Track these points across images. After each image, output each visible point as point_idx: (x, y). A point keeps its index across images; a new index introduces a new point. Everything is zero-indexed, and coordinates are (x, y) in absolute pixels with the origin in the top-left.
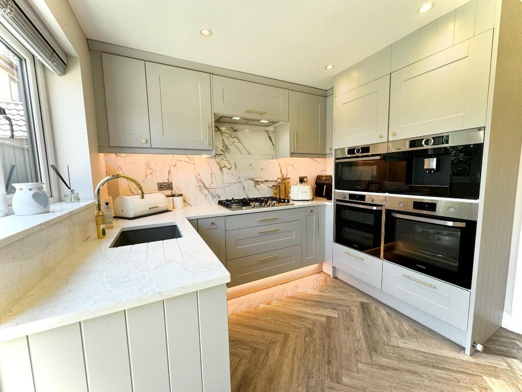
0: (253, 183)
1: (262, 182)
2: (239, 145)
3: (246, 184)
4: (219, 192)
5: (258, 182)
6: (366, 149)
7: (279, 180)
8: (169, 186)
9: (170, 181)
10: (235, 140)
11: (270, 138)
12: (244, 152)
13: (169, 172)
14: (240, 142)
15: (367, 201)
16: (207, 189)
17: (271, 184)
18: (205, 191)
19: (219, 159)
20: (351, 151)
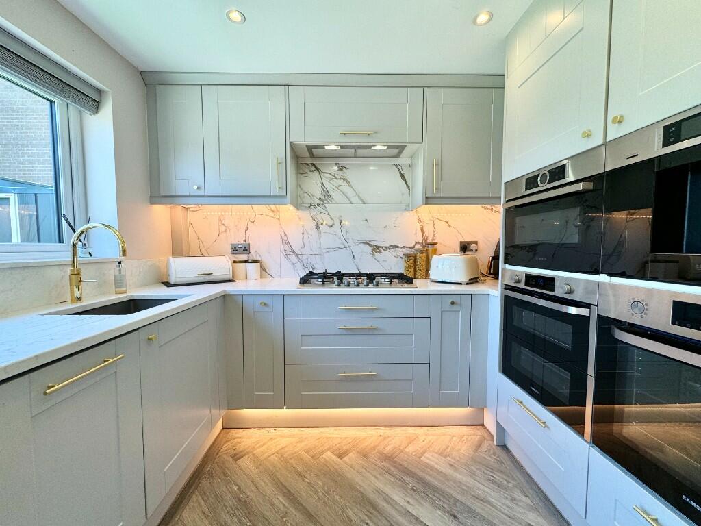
0: (369, 249)
1: (386, 248)
2: (348, 190)
3: (357, 250)
4: (312, 260)
5: (378, 247)
6: (558, 172)
7: (418, 247)
8: (246, 249)
9: (248, 242)
10: (341, 182)
11: (402, 176)
12: (355, 200)
13: (247, 230)
14: (350, 185)
15: (558, 292)
16: (297, 255)
17: (401, 253)
18: (293, 258)
19: (314, 212)
20: (531, 181)
